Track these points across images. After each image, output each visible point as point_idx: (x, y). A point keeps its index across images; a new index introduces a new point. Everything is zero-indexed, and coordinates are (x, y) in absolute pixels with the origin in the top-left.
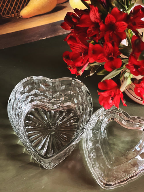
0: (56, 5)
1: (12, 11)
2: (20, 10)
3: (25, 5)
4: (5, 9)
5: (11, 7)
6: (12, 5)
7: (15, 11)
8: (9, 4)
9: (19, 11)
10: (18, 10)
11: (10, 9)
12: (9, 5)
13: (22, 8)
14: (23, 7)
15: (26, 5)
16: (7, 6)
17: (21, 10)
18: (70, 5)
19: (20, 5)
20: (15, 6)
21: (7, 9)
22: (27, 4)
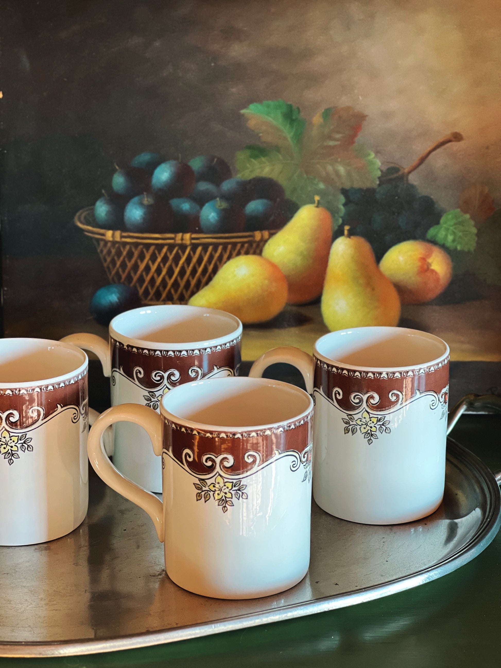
0: (285, 307)
1: (169, 292)
2: (189, 292)
3: (204, 280)
4: (153, 281)
5: (167, 278)
6: (170, 272)
7: (176, 291)
8: (164, 265)
9: (186, 296)
10: (184, 292)
11: (164, 283)
12: (164, 272)
13: (195, 290)
14: (198, 287)
15: (207, 283)
16: (159, 271)
17: (193, 294)
18: (320, 315)
19: (191, 278)
20: (179, 279)
21: (159, 281)
22: (210, 279)
